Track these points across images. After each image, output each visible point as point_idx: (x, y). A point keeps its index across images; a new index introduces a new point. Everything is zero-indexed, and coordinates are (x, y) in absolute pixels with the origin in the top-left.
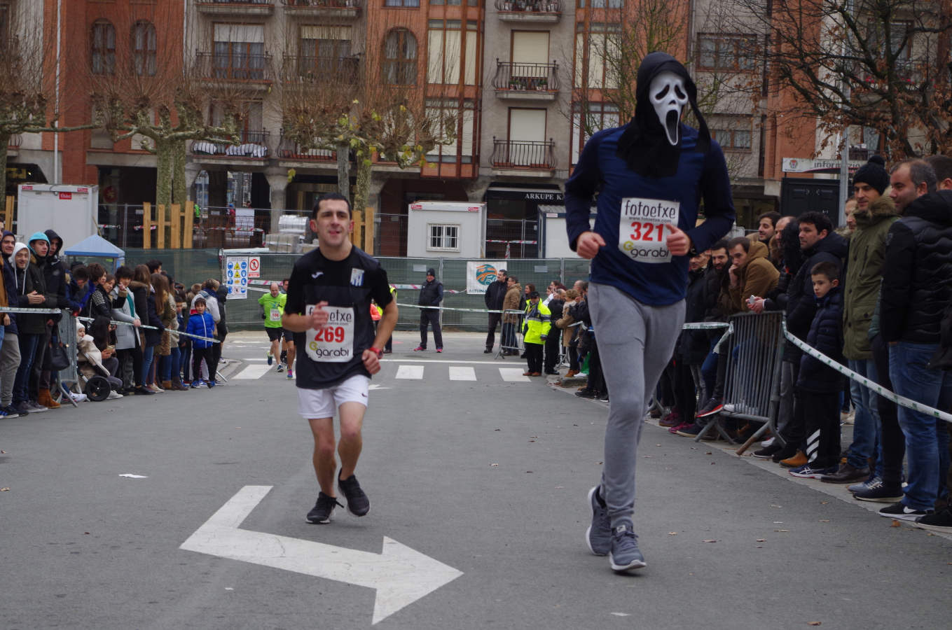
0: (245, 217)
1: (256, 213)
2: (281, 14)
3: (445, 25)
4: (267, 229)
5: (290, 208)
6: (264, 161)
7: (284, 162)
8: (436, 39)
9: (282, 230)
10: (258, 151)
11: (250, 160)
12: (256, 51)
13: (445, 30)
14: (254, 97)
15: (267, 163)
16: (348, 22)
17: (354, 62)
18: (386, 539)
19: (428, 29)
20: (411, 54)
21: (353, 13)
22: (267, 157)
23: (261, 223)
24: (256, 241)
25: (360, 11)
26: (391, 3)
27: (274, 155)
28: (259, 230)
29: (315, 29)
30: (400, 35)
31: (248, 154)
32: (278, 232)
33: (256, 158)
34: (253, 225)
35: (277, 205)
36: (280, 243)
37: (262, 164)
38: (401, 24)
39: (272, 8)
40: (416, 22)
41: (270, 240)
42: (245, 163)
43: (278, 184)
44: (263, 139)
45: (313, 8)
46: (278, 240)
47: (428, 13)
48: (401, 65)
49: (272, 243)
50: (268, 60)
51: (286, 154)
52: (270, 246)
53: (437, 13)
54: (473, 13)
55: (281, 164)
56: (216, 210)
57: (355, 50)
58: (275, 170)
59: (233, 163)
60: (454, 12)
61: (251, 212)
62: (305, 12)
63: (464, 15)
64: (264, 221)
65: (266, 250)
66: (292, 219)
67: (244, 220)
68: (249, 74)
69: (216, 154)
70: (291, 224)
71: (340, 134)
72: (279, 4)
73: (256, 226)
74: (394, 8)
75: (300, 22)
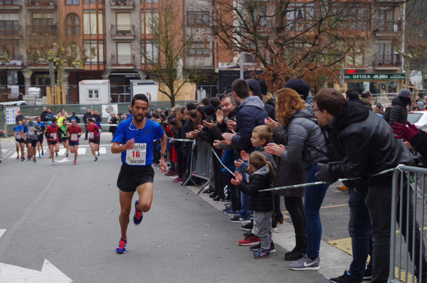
0: (15, 89)
1: (20, 87)
2: (24, 9)
3: (90, 11)
4: (24, 93)
5: (33, 84)
6: (22, 67)
7: (29, 67)
8: (86, 17)
9: (30, 94)
10: (19, 63)
11: (15, 67)
12: (15, 24)
13: (90, 13)
14: (15, 41)
15: (23, 67)
16: (51, 11)
17: (55, 27)
18: (46, 261)
19: (83, 13)
20: (77, 22)
21: (53, 8)
22: (22, 65)
23: (22, 91)
24: (20, 98)
25: (56, 7)
26: (67, 3)
27: (25, 64)
28: (21, 94)
29: (37, 14)
30: (72, 16)
31: (15, 64)
32: (28, 94)
33: (18, 66)
34: (18, 92)
35: (27, 84)
36: (30, 99)
37: (20, 68)
38: (72, 11)
39: (21, 6)
40: (78, 10)
41: (25, 97)
42: (14, 68)
43: (27, 75)
44: (20, 58)
45: (37, 6)
46: (28, 97)
47: (83, 7)
48: (73, 27)
49: (26, 99)
50: (20, 27)
51: (30, 63)
52: (26, 100)
53: (86, 7)
54: (100, 6)
55: (28, 68)
56: (3, 87)
57: (55, 23)
58: (25, 70)
59: (9, 68)
60: (93, 6)
61: (17, 87)
62: (34, 8)
63: (97, 7)
64: (23, 90)
65: (24, 102)
66: (34, 89)
67: (15, 90)
68: (13, 33)
69: (2, 64)
70: (34, 91)
71: (49, 56)
72: (23, 5)
73: (20, 92)
74: (69, 5)
75: (33, 12)
